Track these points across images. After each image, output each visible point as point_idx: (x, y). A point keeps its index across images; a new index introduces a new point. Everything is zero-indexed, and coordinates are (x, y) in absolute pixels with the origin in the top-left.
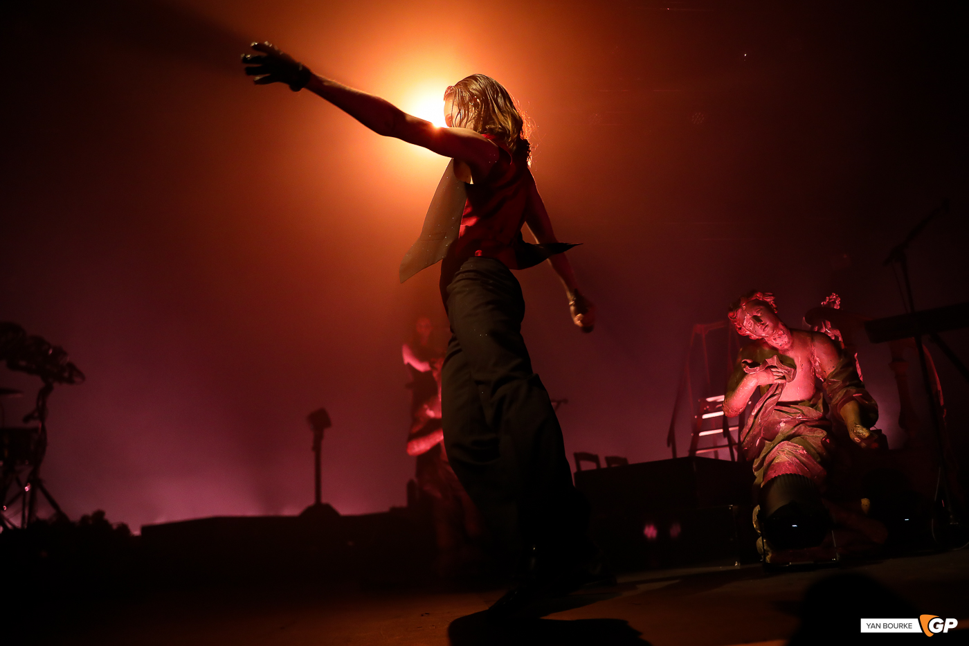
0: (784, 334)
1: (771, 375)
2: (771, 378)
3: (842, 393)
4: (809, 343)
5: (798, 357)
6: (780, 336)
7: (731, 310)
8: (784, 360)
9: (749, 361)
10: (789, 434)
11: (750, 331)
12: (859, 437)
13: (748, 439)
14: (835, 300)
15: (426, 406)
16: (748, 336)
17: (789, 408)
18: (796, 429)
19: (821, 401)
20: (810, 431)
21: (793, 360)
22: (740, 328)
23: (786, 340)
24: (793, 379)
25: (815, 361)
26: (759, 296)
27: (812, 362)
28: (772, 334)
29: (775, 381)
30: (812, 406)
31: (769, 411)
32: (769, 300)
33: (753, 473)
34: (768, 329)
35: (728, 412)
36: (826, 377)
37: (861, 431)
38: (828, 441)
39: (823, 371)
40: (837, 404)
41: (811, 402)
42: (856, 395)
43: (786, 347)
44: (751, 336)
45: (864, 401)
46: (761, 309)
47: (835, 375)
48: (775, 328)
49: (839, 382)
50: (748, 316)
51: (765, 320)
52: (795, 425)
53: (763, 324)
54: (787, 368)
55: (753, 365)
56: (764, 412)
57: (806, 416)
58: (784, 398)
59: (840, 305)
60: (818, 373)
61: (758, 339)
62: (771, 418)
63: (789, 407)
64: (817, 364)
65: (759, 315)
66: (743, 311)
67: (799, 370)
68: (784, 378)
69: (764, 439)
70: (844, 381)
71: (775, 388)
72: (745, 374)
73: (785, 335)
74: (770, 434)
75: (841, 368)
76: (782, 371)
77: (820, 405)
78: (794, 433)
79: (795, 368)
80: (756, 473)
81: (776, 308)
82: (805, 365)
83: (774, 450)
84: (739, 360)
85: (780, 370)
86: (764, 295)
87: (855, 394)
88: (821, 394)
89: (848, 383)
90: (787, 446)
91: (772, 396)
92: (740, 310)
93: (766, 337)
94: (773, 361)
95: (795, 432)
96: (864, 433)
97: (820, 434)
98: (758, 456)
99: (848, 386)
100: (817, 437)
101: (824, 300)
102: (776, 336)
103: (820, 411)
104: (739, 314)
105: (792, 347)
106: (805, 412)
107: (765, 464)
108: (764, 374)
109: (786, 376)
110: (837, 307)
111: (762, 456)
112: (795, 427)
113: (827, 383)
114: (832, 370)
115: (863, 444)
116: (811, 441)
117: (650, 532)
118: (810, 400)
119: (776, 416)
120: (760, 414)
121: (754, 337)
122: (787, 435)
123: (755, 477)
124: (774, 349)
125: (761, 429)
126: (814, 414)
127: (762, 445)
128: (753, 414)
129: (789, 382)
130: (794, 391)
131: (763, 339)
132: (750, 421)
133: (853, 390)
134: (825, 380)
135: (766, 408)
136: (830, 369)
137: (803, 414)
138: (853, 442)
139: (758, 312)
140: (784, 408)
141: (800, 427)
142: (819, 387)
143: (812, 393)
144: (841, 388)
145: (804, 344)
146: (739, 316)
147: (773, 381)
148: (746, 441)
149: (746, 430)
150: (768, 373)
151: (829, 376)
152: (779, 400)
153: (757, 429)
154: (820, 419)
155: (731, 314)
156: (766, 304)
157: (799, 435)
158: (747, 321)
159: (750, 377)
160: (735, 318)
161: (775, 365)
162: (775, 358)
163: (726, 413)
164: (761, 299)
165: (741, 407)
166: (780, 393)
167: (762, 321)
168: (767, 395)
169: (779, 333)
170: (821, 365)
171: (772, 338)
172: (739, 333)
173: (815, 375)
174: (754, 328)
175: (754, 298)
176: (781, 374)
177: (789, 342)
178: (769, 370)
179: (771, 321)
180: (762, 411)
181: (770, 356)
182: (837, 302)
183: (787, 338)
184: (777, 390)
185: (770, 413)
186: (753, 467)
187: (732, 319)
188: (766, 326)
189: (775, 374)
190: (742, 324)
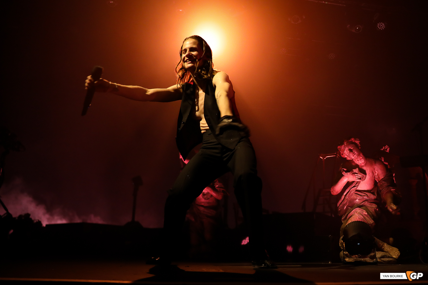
0: (362, 158)
1: (354, 177)
3: (386, 188)
4: (374, 164)
5: (368, 170)
6: (360, 159)
7: (339, 145)
8: (362, 171)
9: (345, 170)
11: (347, 156)
12: (392, 209)
14: (387, 148)
16: (346, 158)
18: (363, 203)
19: (376, 191)
20: (370, 204)
21: (365, 171)
22: (343, 154)
24: (364, 180)
25: (376, 173)
27: (374, 173)
28: (357, 158)
29: (356, 180)
30: (372, 193)
32: (357, 142)
33: (342, 222)
34: (355, 156)
35: (333, 192)
36: (379, 180)
37: (393, 206)
38: (377, 209)
39: (379, 177)
40: (383, 193)
41: (372, 191)
42: (392, 190)
43: (363, 165)
45: (396, 193)
46: (353, 146)
47: (384, 180)
48: (359, 155)
49: (385, 183)
50: (347, 149)
52: (363, 201)
53: (353, 153)
54: (362, 174)
55: (346, 172)
57: (369, 197)
58: (359, 188)
59: (389, 151)
61: (350, 160)
62: (352, 197)
63: (361, 192)
64: (376, 174)
65: (352, 148)
67: (367, 176)
68: (360, 179)
69: (348, 206)
70: (388, 183)
71: (356, 183)
72: (342, 176)
74: (351, 204)
75: (387, 177)
76: (360, 175)
77: (376, 193)
79: (366, 174)
80: (343, 222)
81: (360, 146)
82: (371, 174)
83: (352, 211)
84: (341, 168)
86: (355, 140)
88: (377, 188)
90: (358, 210)
91: (354, 187)
92: (343, 146)
93: (354, 159)
94: (356, 170)
95: (363, 204)
97: (374, 206)
99: (389, 185)
101: (382, 148)
102: (359, 159)
103: (375, 195)
105: (365, 165)
106: (368, 195)
107: (348, 218)
108: (352, 176)
109: (362, 178)
110: (387, 152)
111: (346, 214)
113: (380, 183)
114: (383, 177)
115: (393, 213)
116: (370, 209)
119: (354, 196)
121: (348, 159)
122: (359, 205)
124: (357, 166)
125: (347, 202)
126: (372, 197)
127: (347, 209)
128: (344, 194)
129: (362, 181)
130: (364, 185)
131: (352, 160)
132: (343, 197)
133: (391, 187)
135: (351, 192)
136: (382, 177)
138: (388, 211)
139: (351, 147)
140: (359, 193)
141: (365, 202)
142: (375, 184)
143: (372, 187)
144: (386, 186)
145: (371, 165)
146: (342, 148)
147: (355, 180)
148: (340, 206)
149: (340, 201)
150: (354, 176)
151: (381, 180)
152: (357, 189)
153: (345, 201)
154: (375, 199)
155: (339, 147)
156: (355, 144)
157: (365, 206)
158: (346, 151)
159: (345, 177)
160: (341, 149)
161: (357, 172)
162: (357, 169)
163: (332, 193)
164: (353, 141)
165: (339, 190)
166: (358, 186)
167: (353, 151)
168: (352, 186)
169: (360, 158)
170: (378, 174)
171: (357, 160)
172: (342, 156)
173: (375, 179)
174: (349, 154)
175: (350, 141)
176: (359, 177)
177: (364, 163)
178: (354, 175)
179: (357, 151)
180: (349, 194)
181: (355, 168)
182: (388, 150)
183: (363, 160)
184: (356, 184)
185: (352, 194)
186: (343, 218)
187: (339, 149)
188: (355, 154)
189: (356, 177)
190: (344, 151)
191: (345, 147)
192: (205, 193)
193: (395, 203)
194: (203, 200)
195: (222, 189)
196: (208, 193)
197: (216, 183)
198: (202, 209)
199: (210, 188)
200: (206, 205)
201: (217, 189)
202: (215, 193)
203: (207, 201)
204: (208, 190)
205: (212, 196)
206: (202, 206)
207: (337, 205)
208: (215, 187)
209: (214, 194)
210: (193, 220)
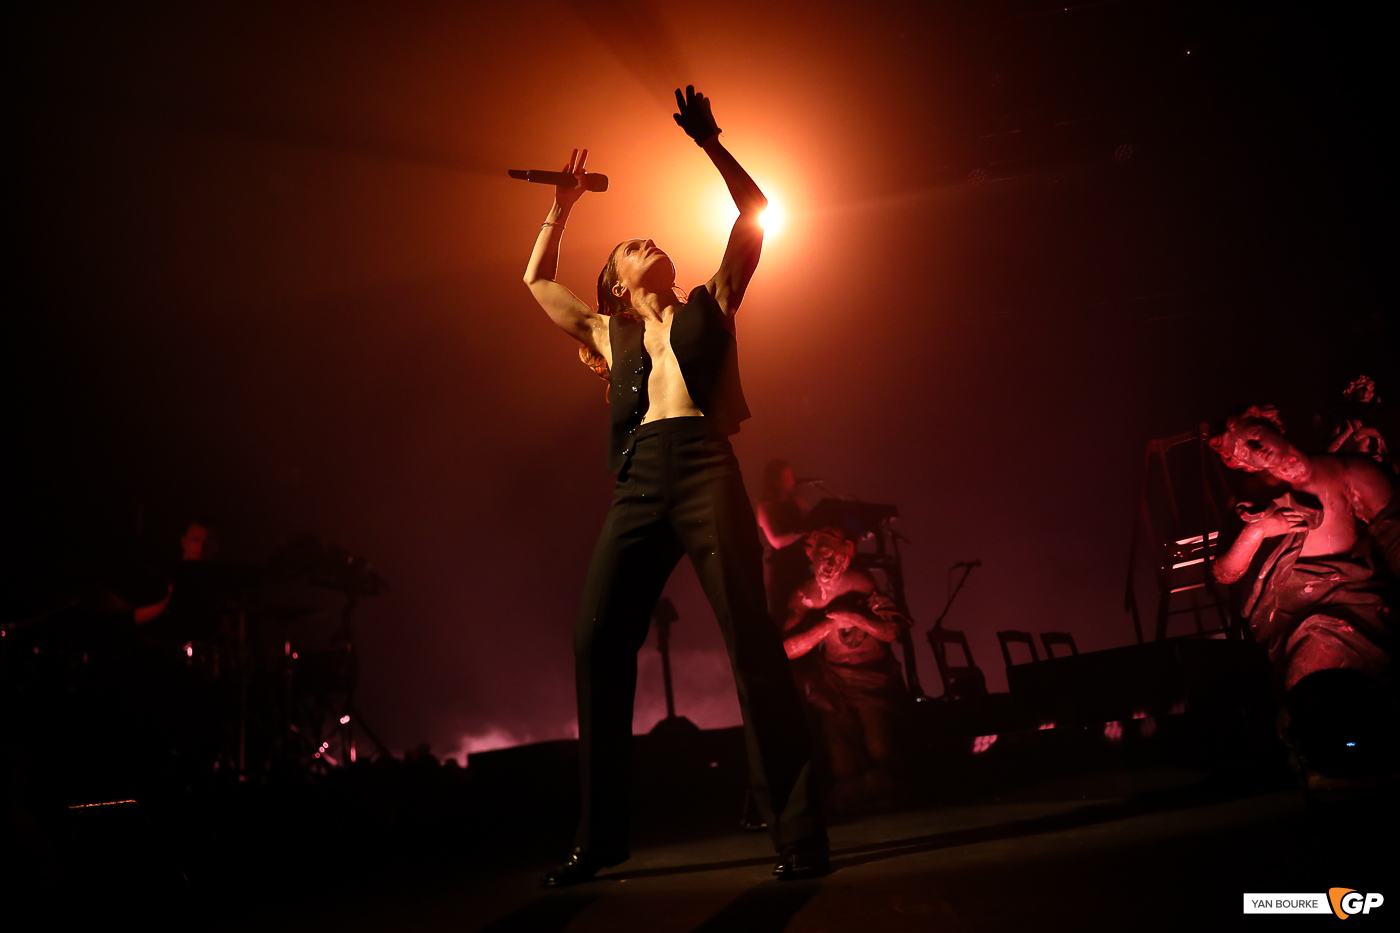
0: (1298, 461)
1: (1284, 523)
2: (1284, 526)
5: (1324, 493)
6: (1292, 465)
8: (1304, 499)
9: (1248, 505)
10: (1319, 602)
11: (1245, 461)
13: (1256, 612)
14: (1366, 386)
15: (801, 594)
16: (1242, 470)
17: (1316, 567)
18: (1331, 596)
20: (1353, 597)
21: (1316, 497)
22: (1229, 459)
23: (1302, 469)
24: (1319, 524)
25: (1353, 496)
26: (1254, 411)
27: (1348, 496)
28: (1279, 465)
29: (1291, 530)
30: (1354, 561)
31: (1286, 572)
32: (1270, 415)
34: (1272, 458)
35: (1222, 576)
36: (1373, 517)
39: (1366, 508)
41: (1353, 554)
43: (1303, 479)
44: (1246, 468)
46: (1260, 430)
47: (1386, 514)
48: (1283, 455)
50: (1240, 441)
51: (1265, 445)
52: (1329, 589)
53: (1265, 451)
54: (1308, 509)
55: (1254, 511)
56: (1279, 574)
57: (1346, 575)
58: (1306, 552)
59: (1374, 393)
60: (1359, 513)
62: (1289, 582)
63: (1317, 564)
64: (1356, 499)
65: (1257, 438)
66: (1231, 436)
67: (1327, 511)
68: (1303, 524)
69: (1283, 611)
71: (1291, 539)
72: (1244, 524)
73: (1300, 463)
74: (1292, 605)
76: (1300, 514)
77: (1368, 559)
79: (1320, 508)
81: (1283, 427)
82: (1337, 502)
83: (1299, 628)
85: (1297, 513)
86: (1262, 409)
88: (1368, 543)
90: (1320, 621)
91: (1289, 550)
92: (1227, 435)
93: (1270, 468)
94: (1286, 501)
95: (1330, 601)
97: (1371, 600)
100: (1367, 605)
102: (1287, 465)
103: (1368, 568)
104: (1226, 439)
105: (1313, 478)
106: (1344, 571)
108: (1273, 521)
109: (1308, 521)
110: (1369, 395)
112: (1330, 592)
114: (1381, 507)
116: (1359, 612)
118: (1350, 552)
119: (1295, 579)
120: (1273, 578)
121: (1251, 468)
122: (1316, 604)
124: (1284, 487)
125: (1275, 598)
126: (1358, 572)
127: (1281, 620)
128: (1261, 577)
129: (1314, 528)
130: (1322, 541)
131: (1265, 470)
132: (1258, 587)
134: (1370, 522)
135: (1281, 569)
136: (1377, 506)
137: (1340, 574)
139: (1255, 435)
140: (1309, 567)
141: (1338, 593)
142: (1360, 529)
143: (1352, 542)
145: (1333, 474)
146: (1225, 443)
147: (1287, 530)
148: (1254, 616)
149: (1252, 600)
150: (1279, 520)
151: (1378, 515)
152: (1301, 555)
153: (1269, 599)
154: (1369, 579)
155: (1213, 441)
156: (1266, 422)
157: (1337, 605)
158: (1239, 449)
159: (1252, 527)
161: (1289, 505)
162: (1288, 496)
163: (1219, 578)
164: (1257, 416)
165: (1242, 567)
166: (1301, 546)
167: (1261, 447)
168: (1280, 550)
169: (1291, 460)
170: (1361, 499)
171: (1280, 469)
172: (1228, 465)
173: (1354, 515)
174: (1251, 457)
175: (1247, 415)
176: (1298, 519)
177: (1307, 472)
178: (1280, 515)
179: (1276, 444)
180: (1274, 575)
181: (1280, 495)
183: (1303, 466)
184: (1294, 541)
185: (1288, 574)
187: (1216, 449)
188: (1271, 453)
189: (1290, 519)
190: (1233, 452)
191: (1233, 439)
192: (847, 631)
194: (845, 649)
195: (890, 614)
196: (855, 629)
197: (871, 599)
198: (846, 673)
199: (858, 617)
200: (856, 661)
201: (877, 613)
202: (874, 628)
203: (858, 649)
204: (853, 621)
205: (866, 635)
206: (846, 665)
208: (870, 609)
209: (871, 629)
210: (828, 707)
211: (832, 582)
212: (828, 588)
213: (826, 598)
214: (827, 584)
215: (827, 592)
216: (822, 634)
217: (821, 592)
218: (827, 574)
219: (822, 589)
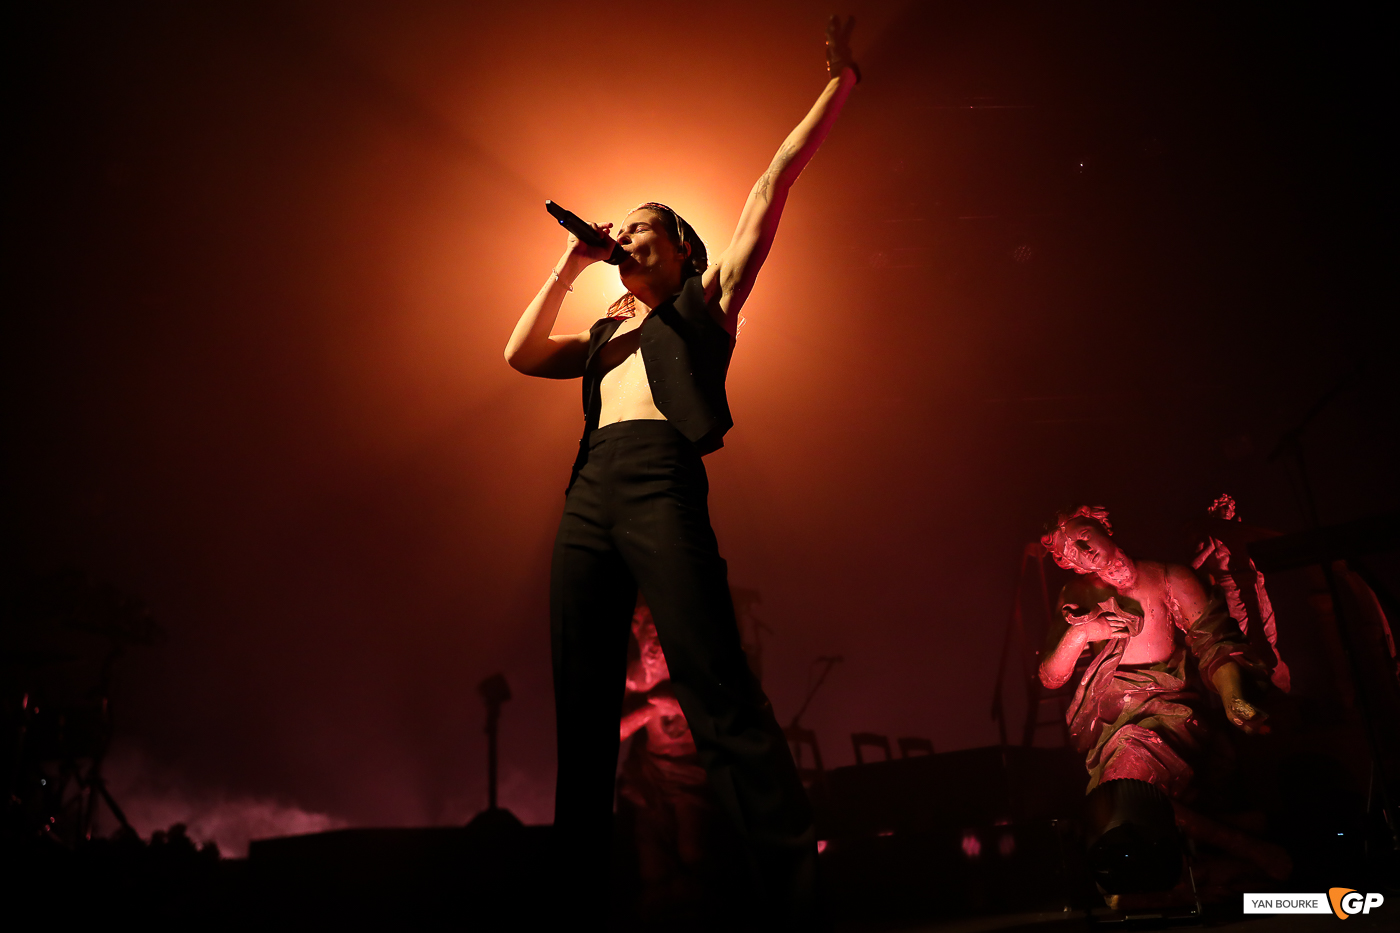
0: (1124, 565)
1: (1106, 627)
2: (1107, 631)
3: (1213, 651)
4: (1162, 578)
5: (1145, 599)
6: (1118, 569)
7: (1045, 533)
8: (1127, 604)
9: (1073, 607)
10: (1136, 713)
11: (1074, 562)
12: (1241, 718)
13: (1077, 720)
14: (1228, 503)
16: (1072, 570)
17: (1135, 675)
18: (1146, 706)
19: (1182, 664)
20: (1168, 708)
21: (1138, 604)
22: (1060, 559)
23: (1127, 574)
24: (1140, 631)
25: (1173, 604)
26: (1084, 511)
27: (1168, 605)
28: (1106, 567)
29: (1113, 636)
30: (1170, 671)
31: (1106, 680)
32: (1100, 517)
33: (1087, 772)
34: (1099, 560)
35: (1047, 681)
36: (1189, 627)
37: (1242, 709)
38: (1195, 722)
39: (1185, 618)
40: (1207, 667)
41: (1168, 665)
42: (1235, 654)
43: (1128, 585)
44: (1076, 569)
45: (1247, 662)
46: (1088, 530)
47: (1201, 625)
48: (1110, 557)
49: (1207, 635)
50: (1069, 541)
51: (1093, 546)
52: (1145, 698)
53: (1091, 553)
54: (1130, 615)
55: (1078, 613)
56: (1099, 681)
57: (1161, 686)
58: (1128, 658)
59: (1235, 511)
60: (1178, 622)
61: (1086, 574)
62: (1110, 689)
63: (1136, 672)
64: (1176, 608)
65: (1086, 539)
66: (1061, 535)
67: (1148, 619)
68: (1125, 630)
69: (1101, 720)
70: (1215, 634)
71: (1113, 645)
72: (1068, 626)
73: (1125, 568)
74: (1110, 714)
75: (1210, 614)
76: (1123, 619)
77: (1182, 670)
78: (1144, 712)
79: (1141, 615)
80: (1090, 772)
81: (1111, 529)
82: (1158, 610)
83: (1114, 737)
84: (1060, 604)
85: (1120, 619)
86: (1092, 510)
87: (1232, 652)
88: (1184, 653)
89: (1221, 637)
90: (1129, 731)
91: (1110, 656)
92: (1057, 533)
93: (1097, 570)
94: (1109, 605)
95: (1146, 710)
96: (1248, 711)
97: (1183, 713)
98: (1094, 747)
99: (1222, 641)
100: (1179, 717)
101: (1212, 504)
102: (1113, 568)
103: (1181, 678)
104: (1057, 537)
105: (1137, 584)
106: (1159, 680)
107: (1102, 759)
108: (1096, 625)
109: (1129, 627)
110: (1230, 515)
111: (1097, 747)
112: (1146, 702)
113: (1191, 636)
114: (1198, 617)
115: (1248, 728)
116: (1170, 724)
117: (971, 846)
118: (1166, 662)
119: (1116, 687)
120: (1093, 684)
121: (1081, 570)
122: (1133, 714)
123: (1089, 777)
124: (1111, 590)
125: (1096, 706)
126: (1173, 683)
127: (1099, 729)
128: (1083, 683)
129: (1134, 636)
130: (1143, 649)
131: (1094, 573)
132: (1080, 694)
133: (1228, 646)
134: (1188, 631)
135: (1102, 675)
136: (1194, 616)
137: (1156, 683)
138: (1232, 724)
139: (1083, 535)
140: (1129, 675)
141: (1153, 703)
142: (1178, 639)
143: (1169, 652)
144: (1212, 643)
145: (1155, 581)
146: (1056, 541)
147: (1110, 635)
148: (1075, 723)
149: (1074, 707)
150: (1103, 624)
151: (1193, 625)
152: (1120, 663)
153: (1090, 706)
154: (1182, 691)
155: (1045, 539)
156: (1095, 523)
157: (1152, 715)
158: (1068, 549)
159: (1075, 630)
160: (1051, 544)
161: (1112, 611)
162: (1112, 600)
163: (1044, 682)
164: (1088, 516)
165: (1065, 673)
166: (1122, 653)
167: (1089, 548)
168: (1103, 655)
169: (1117, 564)
170: (1181, 609)
171: (1107, 572)
172: (1059, 565)
173: (1174, 625)
174: (1079, 557)
175: (1077, 515)
176: (1121, 625)
177: (1132, 577)
178: (1103, 619)
179: (1104, 547)
180: (1095, 680)
181: (1105, 599)
182: (1231, 506)
183: (1128, 571)
184: (1116, 647)
185: (1108, 681)
186: (1088, 761)
187: (1047, 546)
188: (1097, 555)
189: (1112, 624)
190: (1062, 552)
191: (1063, 537)
193: (1248, 698)
194: (667, 740)
196: (678, 717)
198: (665, 766)
200: (678, 753)
203: (680, 740)
204: (676, 708)
206: (667, 757)
207: (1065, 720)
211: (658, 664)
212: (654, 670)
213: (650, 681)
214: (653, 666)
215: (653, 675)
216: (642, 719)
217: (645, 674)
218: (651, 654)
219: (648, 672)
